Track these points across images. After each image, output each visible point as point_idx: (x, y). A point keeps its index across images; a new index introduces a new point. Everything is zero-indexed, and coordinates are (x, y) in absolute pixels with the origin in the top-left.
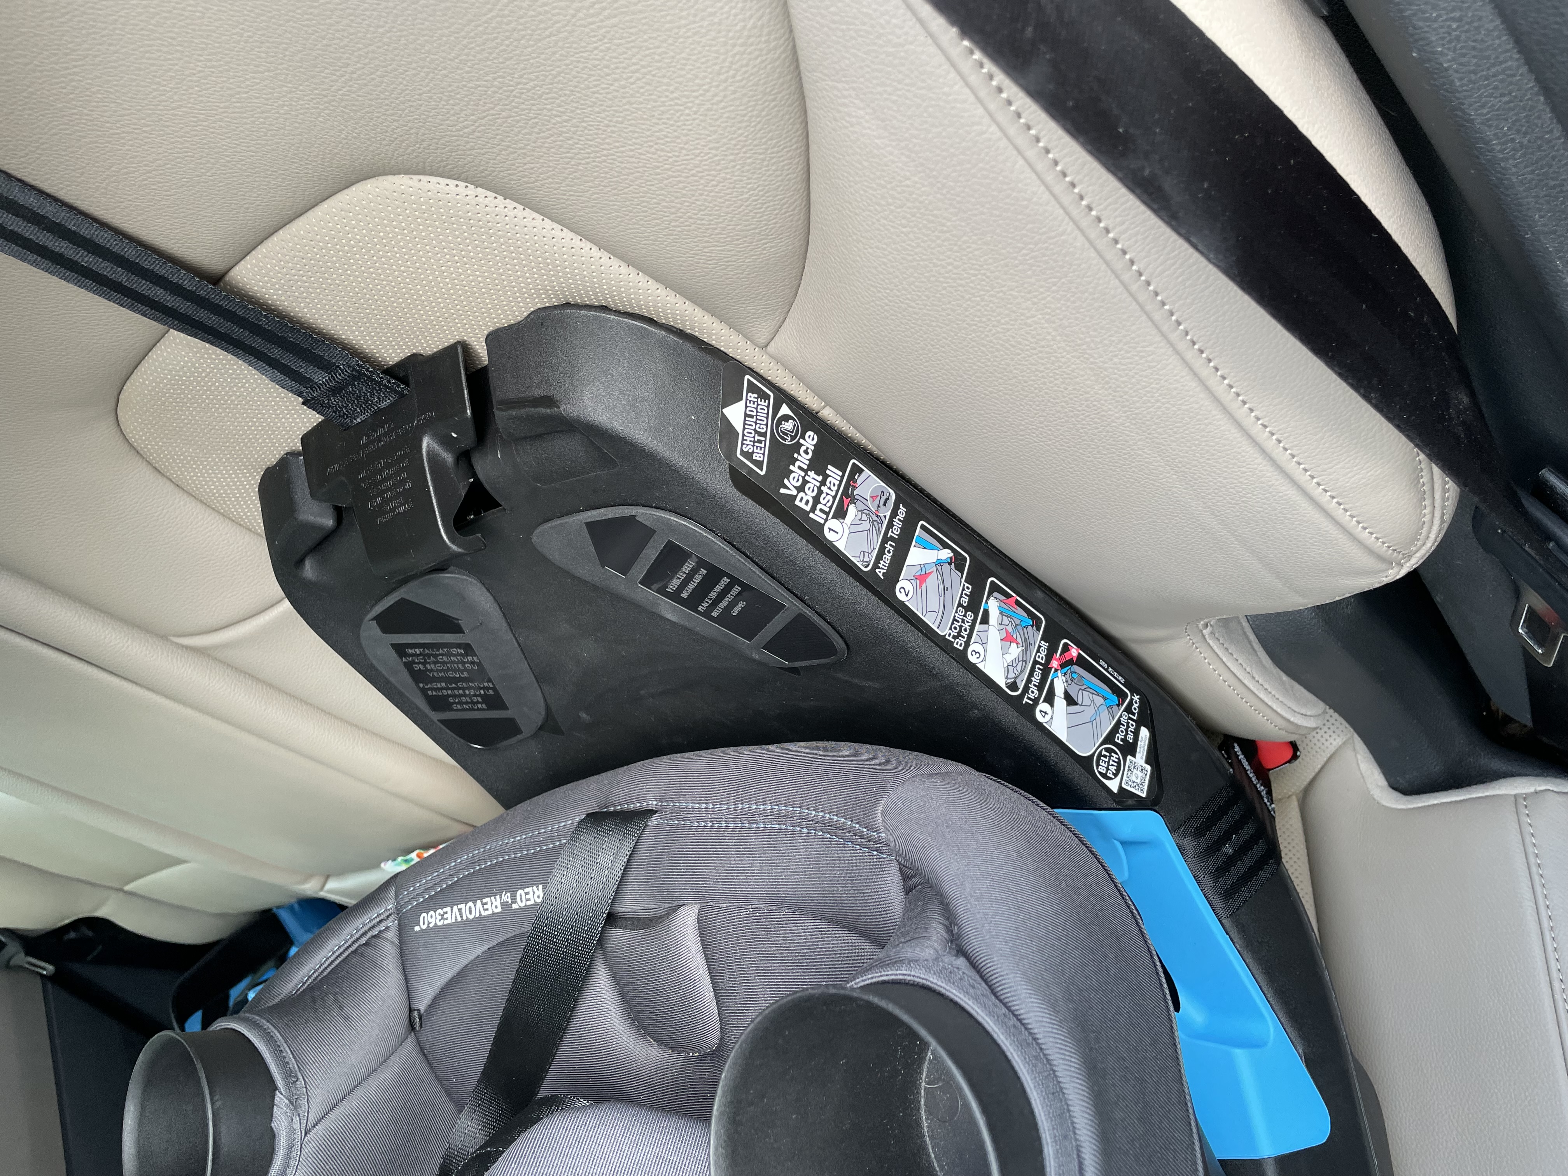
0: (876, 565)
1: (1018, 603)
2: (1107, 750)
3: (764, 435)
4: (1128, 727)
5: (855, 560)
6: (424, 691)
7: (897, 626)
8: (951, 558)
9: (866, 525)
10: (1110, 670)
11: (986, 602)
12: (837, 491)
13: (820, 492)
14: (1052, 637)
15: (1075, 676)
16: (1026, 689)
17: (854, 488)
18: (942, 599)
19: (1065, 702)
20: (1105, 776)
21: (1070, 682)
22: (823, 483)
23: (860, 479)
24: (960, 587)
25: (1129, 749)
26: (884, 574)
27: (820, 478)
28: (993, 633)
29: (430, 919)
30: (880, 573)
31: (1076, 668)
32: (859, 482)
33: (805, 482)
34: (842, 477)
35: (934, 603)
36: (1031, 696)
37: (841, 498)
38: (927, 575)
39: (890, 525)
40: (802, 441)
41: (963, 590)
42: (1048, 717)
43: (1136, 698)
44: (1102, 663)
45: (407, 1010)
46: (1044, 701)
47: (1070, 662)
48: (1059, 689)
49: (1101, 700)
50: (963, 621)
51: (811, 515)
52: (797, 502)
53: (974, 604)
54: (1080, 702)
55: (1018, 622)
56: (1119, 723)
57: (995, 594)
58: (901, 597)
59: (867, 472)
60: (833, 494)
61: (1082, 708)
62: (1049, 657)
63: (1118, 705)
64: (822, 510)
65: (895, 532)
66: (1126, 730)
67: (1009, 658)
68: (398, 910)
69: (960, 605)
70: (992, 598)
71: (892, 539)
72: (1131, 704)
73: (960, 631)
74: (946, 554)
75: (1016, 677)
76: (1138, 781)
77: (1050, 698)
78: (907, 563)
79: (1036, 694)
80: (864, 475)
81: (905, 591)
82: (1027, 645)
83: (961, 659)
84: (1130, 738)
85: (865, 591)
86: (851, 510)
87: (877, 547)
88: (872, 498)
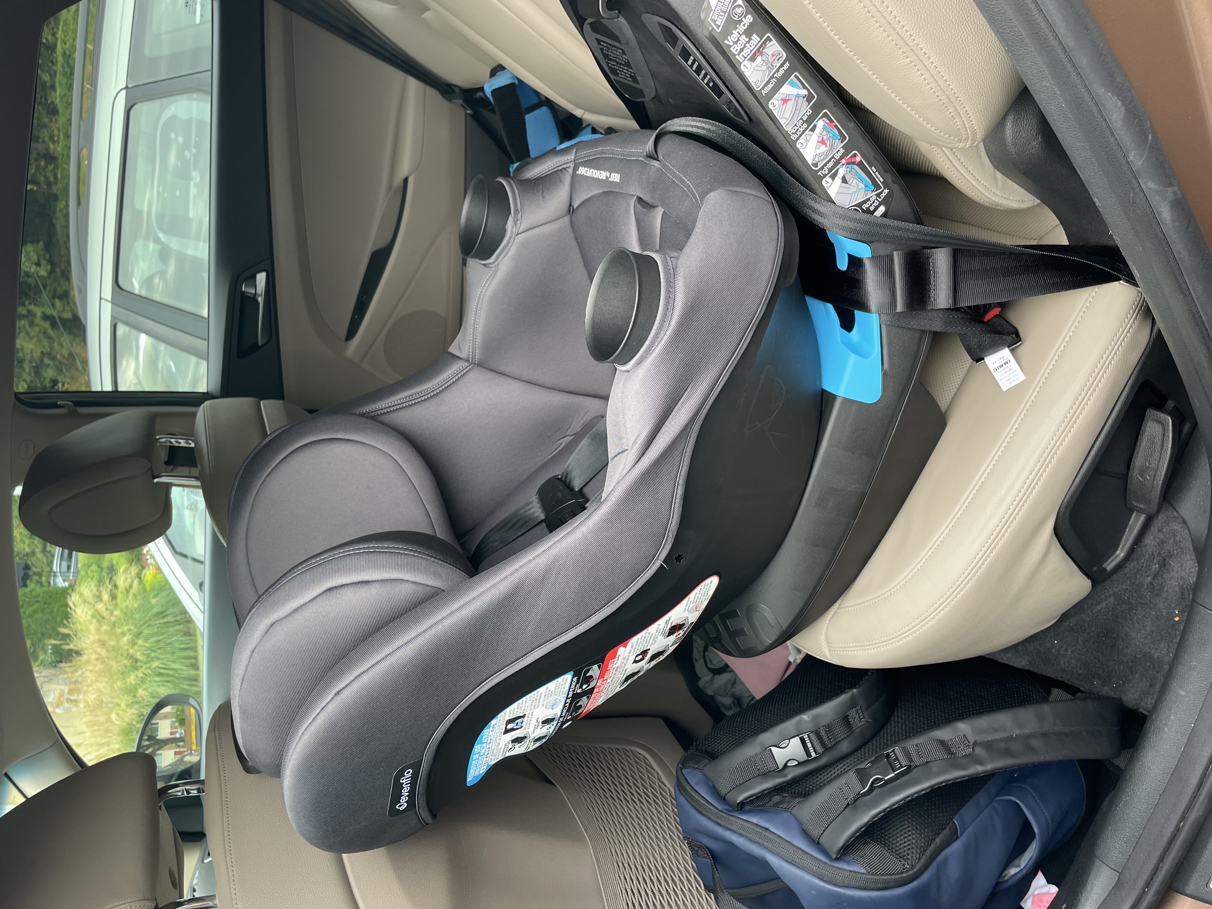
0: (763, 88)
1: (836, 126)
2: (855, 209)
3: (725, 13)
4: (873, 203)
5: (752, 84)
6: (608, 64)
7: (766, 120)
8: (806, 95)
9: (764, 68)
10: (877, 173)
11: (817, 121)
12: (754, 48)
13: (745, 46)
14: (847, 149)
15: (853, 170)
16: (822, 168)
17: (764, 48)
18: (792, 114)
19: (841, 181)
21: (848, 172)
22: (748, 42)
23: (768, 44)
24: (806, 110)
26: (765, 94)
27: (747, 40)
28: (815, 137)
29: (582, 171)
30: (764, 93)
31: (855, 167)
32: (767, 46)
33: (739, 40)
34: (759, 42)
35: (787, 114)
36: (823, 172)
37: (755, 52)
38: (789, 100)
39: (778, 70)
40: (743, 19)
41: (806, 112)
42: (828, 185)
43: (886, 191)
44: (873, 168)
45: (569, 204)
46: (830, 177)
47: (854, 163)
48: (841, 173)
49: (863, 186)
50: (800, 127)
51: (737, 57)
52: (732, 49)
53: (810, 121)
54: (850, 183)
55: (831, 135)
56: (869, 199)
57: (824, 119)
58: (771, 107)
59: (774, 41)
60: (752, 49)
61: (850, 186)
62: (842, 158)
63: (872, 191)
64: (743, 56)
65: (779, 75)
66: (871, 205)
67: (818, 151)
68: (575, 160)
69: (801, 119)
70: (821, 120)
71: (776, 78)
72: (881, 192)
73: (797, 131)
74: (804, 92)
75: (818, 161)
77: (833, 177)
78: (780, 91)
79: (827, 172)
80: (772, 43)
81: (774, 105)
82: (832, 148)
83: (793, 144)
84: (872, 208)
85: (753, 99)
86: (759, 59)
87: (766, 80)
88: (773, 55)
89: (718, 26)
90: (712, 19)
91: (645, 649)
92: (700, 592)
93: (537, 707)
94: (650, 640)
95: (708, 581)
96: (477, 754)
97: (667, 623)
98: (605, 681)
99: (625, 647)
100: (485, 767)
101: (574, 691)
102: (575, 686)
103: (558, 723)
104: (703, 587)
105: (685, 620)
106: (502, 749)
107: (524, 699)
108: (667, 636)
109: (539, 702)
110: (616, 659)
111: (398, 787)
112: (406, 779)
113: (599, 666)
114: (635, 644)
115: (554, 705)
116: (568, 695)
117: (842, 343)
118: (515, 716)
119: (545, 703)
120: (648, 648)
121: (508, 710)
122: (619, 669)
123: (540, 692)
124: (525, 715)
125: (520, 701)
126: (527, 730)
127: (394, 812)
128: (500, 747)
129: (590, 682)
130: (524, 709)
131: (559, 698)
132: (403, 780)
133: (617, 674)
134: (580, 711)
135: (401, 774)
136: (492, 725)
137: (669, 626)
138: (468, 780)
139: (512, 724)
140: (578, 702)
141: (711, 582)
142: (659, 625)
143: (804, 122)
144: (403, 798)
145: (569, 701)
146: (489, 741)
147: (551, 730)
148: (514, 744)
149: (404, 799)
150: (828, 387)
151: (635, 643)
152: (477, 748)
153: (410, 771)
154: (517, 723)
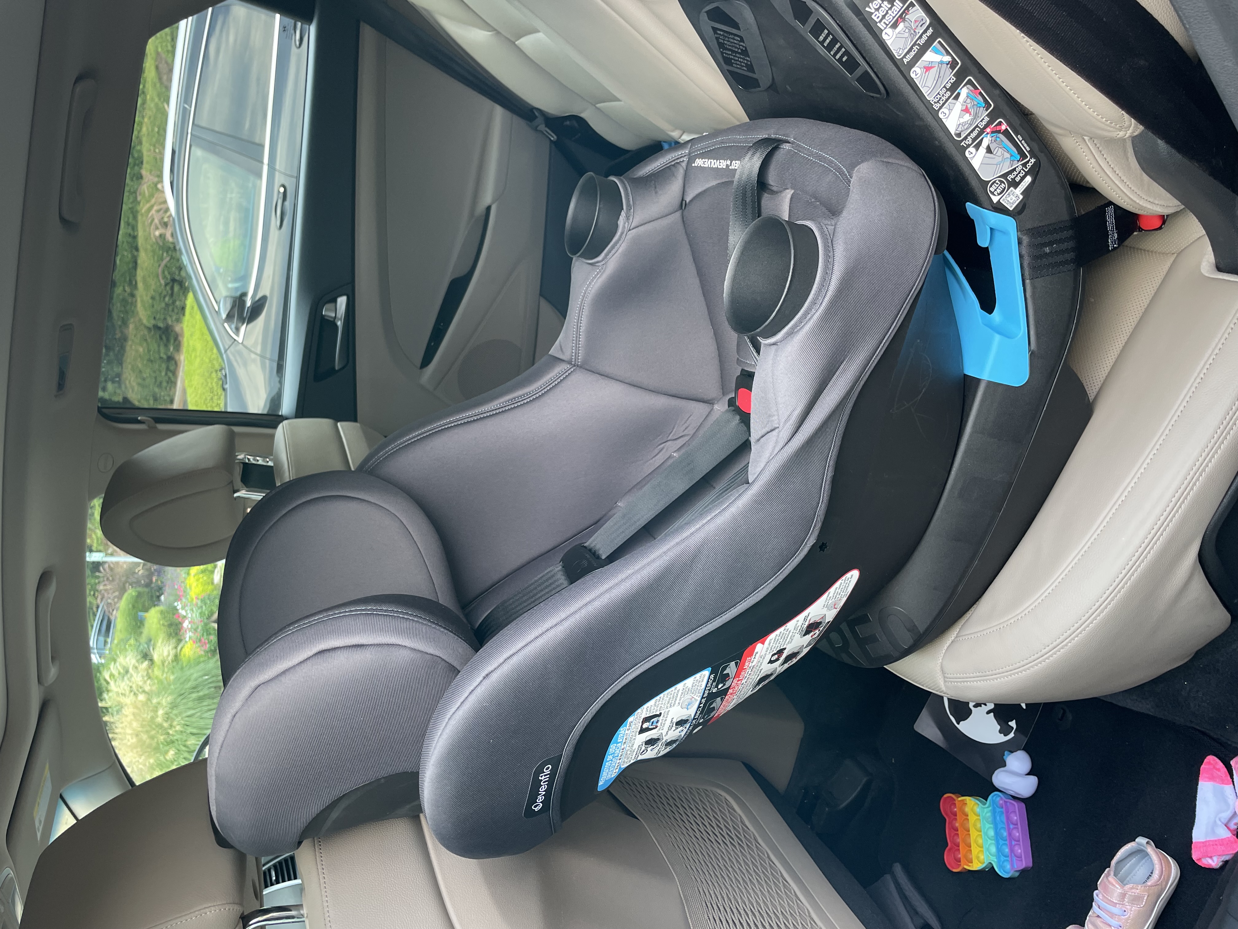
0: (905, 56)
1: (981, 94)
2: (1000, 181)
4: (1019, 173)
5: (894, 52)
6: (723, 54)
7: (907, 90)
8: (949, 62)
9: (906, 35)
10: (1023, 142)
11: (961, 89)
12: (896, 15)
13: (887, 13)
14: (993, 117)
15: (998, 139)
16: (966, 138)
17: (907, 14)
18: (935, 82)
19: (985, 151)
20: (993, 193)
21: (993, 141)
22: (890, 9)
23: (911, 10)
24: (949, 77)
25: (1015, 184)
26: (907, 62)
27: (889, 6)
28: (958, 106)
29: (699, 162)
30: (905, 61)
31: (1001, 136)
32: (910, 12)
33: (880, 6)
34: (902, 8)
35: (930, 83)
36: (967, 142)
37: (898, 18)
38: (932, 67)
39: (921, 37)
41: (950, 79)
42: (972, 156)
43: (1033, 160)
44: (1019, 136)
45: (681, 199)
46: (973, 147)
47: (999, 132)
48: (985, 143)
49: (1009, 156)
50: (943, 95)
51: (878, 24)
52: (873, 16)
53: (953, 88)
54: (994, 153)
55: (976, 103)
56: (1014, 169)
57: (968, 86)
58: (913, 75)
59: (917, 6)
60: (894, 15)
61: (994, 156)
62: (986, 126)
63: (1018, 161)
64: (885, 23)
65: (922, 42)
66: (1017, 175)
67: (962, 120)
68: (689, 154)
69: (945, 87)
70: (965, 87)
71: (919, 45)
72: (1028, 162)
73: (939, 100)
74: (948, 59)
75: (962, 131)
76: (1011, 201)
77: (977, 147)
78: (923, 59)
79: (970, 142)
80: (914, 8)
81: (916, 73)
82: (976, 116)
83: (935, 114)
84: (1018, 179)
85: (894, 68)
86: (901, 26)
87: (908, 48)
88: (916, 21)
91: (781, 648)
92: (840, 586)
93: (674, 705)
94: (787, 637)
95: (849, 575)
96: (611, 754)
97: (805, 620)
98: (740, 682)
99: (763, 643)
100: (617, 770)
101: (709, 690)
102: (712, 684)
103: (690, 726)
104: (843, 582)
105: (822, 618)
106: (636, 751)
107: (662, 695)
108: (804, 635)
109: (676, 700)
110: (753, 657)
111: (537, 784)
112: (545, 775)
113: (736, 664)
114: (772, 641)
115: (689, 704)
116: (704, 694)
117: (985, 325)
118: (651, 715)
119: (681, 701)
120: (784, 647)
121: (645, 706)
122: (754, 669)
123: (678, 689)
124: (661, 714)
125: (658, 698)
126: (661, 731)
127: (530, 813)
128: (633, 748)
129: (726, 681)
130: (661, 707)
131: (695, 697)
132: (542, 777)
133: (752, 675)
134: (712, 714)
135: (539, 771)
136: (628, 723)
137: (807, 623)
138: (599, 784)
139: (648, 723)
140: (712, 703)
141: (852, 576)
142: (798, 621)
143: (947, 90)
144: (540, 797)
145: (703, 701)
146: (624, 741)
147: (683, 734)
148: (647, 746)
149: (540, 799)
150: (970, 371)
152: (612, 748)
153: (549, 767)
154: (653, 723)
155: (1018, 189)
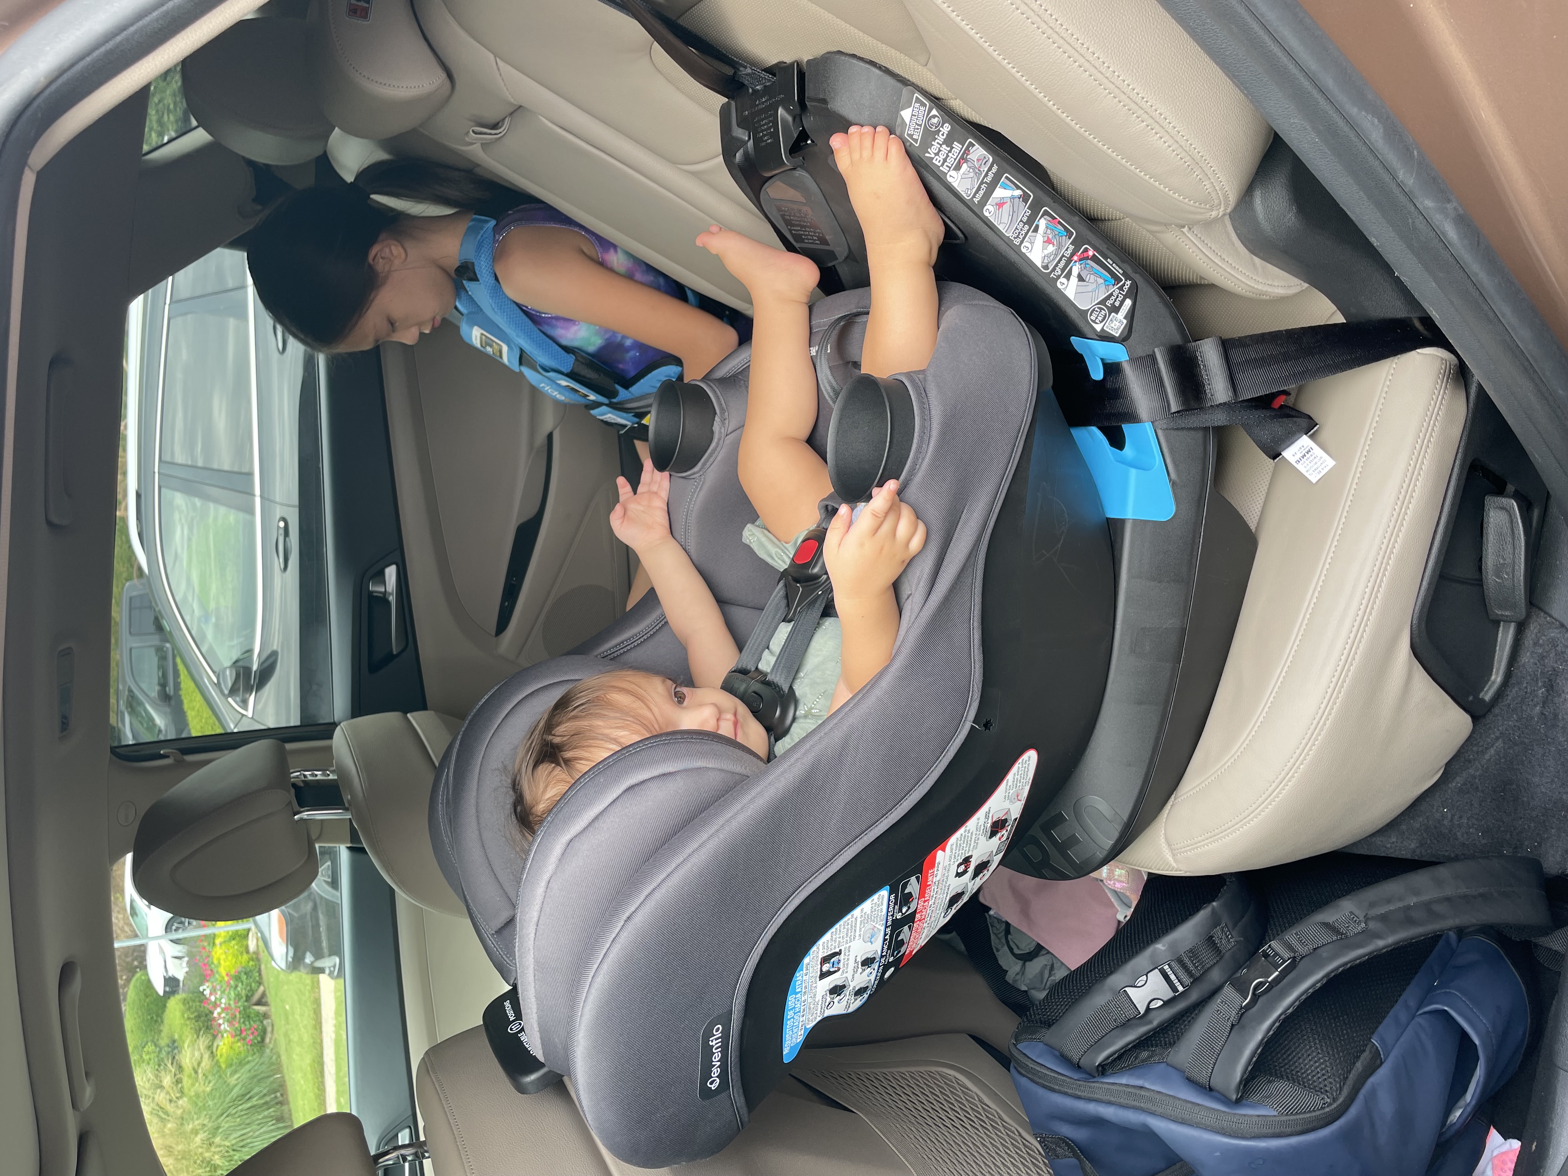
0: (974, 196)
1: (1060, 223)
2: (1098, 308)
3: (921, 125)
4: (1117, 297)
5: (962, 193)
6: (790, 231)
7: (983, 229)
8: (1021, 195)
9: (972, 175)
10: (1114, 265)
11: (1039, 221)
12: (957, 156)
13: (948, 156)
14: (1077, 244)
15: (1087, 266)
16: (1054, 270)
17: (968, 155)
18: (1010, 217)
19: (1077, 279)
20: (1094, 322)
21: (1083, 269)
22: (950, 151)
23: (972, 150)
24: (1024, 211)
25: (1116, 309)
26: (978, 201)
27: (949, 149)
28: (1039, 238)
30: (976, 200)
31: (1089, 262)
32: (971, 151)
33: (940, 150)
34: (961, 149)
35: (1006, 218)
36: (1056, 274)
37: (960, 160)
38: (1004, 203)
39: (986, 175)
40: (941, 129)
41: (1025, 213)
42: (1064, 286)
43: (1129, 283)
44: (1109, 260)
46: (1064, 277)
47: (1087, 258)
48: (1076, 270)
49: (1102, 281)
50: (1021, 230)
51: (941, 168)
52: (934, 161)
53: (1030, 221)
54: (1087, 280)
55: (1057, 233)
56: (1111, 295)
57: (1045, 217)
58: (986, 214)
59: (977, 145)
60: (955, 157)
61: (1088, 284)
62: (1072, 255)
63: (1113, 285)
64: (947, 166)
65: (989, 179)
66: (1116, 299)
67: (1046, 252)
69: (1021, 221)
70: (1043, 219)
71: (986, 183)
72: (1124, 285)
73: (1019, 235)
74: (1018, 193)
75: (1049, 263)
76: (1116, 327)
77: (1068, 276)
78: (993, 196)
79: (1060, 273)
80: (974, 148)
81: (989, 211)
82: (1060, 246)
83: (1017, 250)
84: (1117, 304)
85: (966, 209)
86: (965, 167)
87: (976, 187)
88: (978, 160)
89: (916, 141)
90: (908, 135)
91: (967, 855)
92: (1018, 772)
93: (854, 938)
94: (971, 841)
95: (1025, 757)
96: (792, 1009)
97: (987, 817)
98: (927, 903)
99: (944, 850)
100: (802, 1032)
101: (892, 915)
102: (894, 908)
103: (879, 966)
104: (1020, 766)
105: (1007, 813)
106: (820, 1003)
107: (837, 926)
108: (991, 837)
109: (855, 931)
110: (936, 868)
111: (708, 1051)
112: (716, 1039)
113: (918, 878)
114: (954, 847)
115: (872, 936)
116: (887, 922)
117: (1117, 461)
118: (830, 953)
119: (862, 933)
120: (970, 854)
121: (820, 942)
122: (940, 885)
123: (855, 917)
124: (840, 950)
125: (833, 930)
126: (845, 975)
127: (706, 1093)
128: (817, 1000)
129: (909, 903)
130: (839, 941)
131: (876, 926)
132: (712, 1041)
133: (939, 893)
134: (903, 950)
135: (708, 1034)
136: (805, 966)
137: (990, 821)
138: (784, 1053)
139: (828, 965)
140: (898, 935)
141: (1029, 757)
142: (979, 819)
143: (1025, 224)
144: (714, 1070)
145: (888, 930)
146: (803, 991)
147: (873, 977)
148: (832, 996)
149: (716, 1072)
150: (1112, 513)
151: (955, 845)
152: (791, 1000)
153: (719, 1028)
154: (833, 964)
155: (1119, 313)
